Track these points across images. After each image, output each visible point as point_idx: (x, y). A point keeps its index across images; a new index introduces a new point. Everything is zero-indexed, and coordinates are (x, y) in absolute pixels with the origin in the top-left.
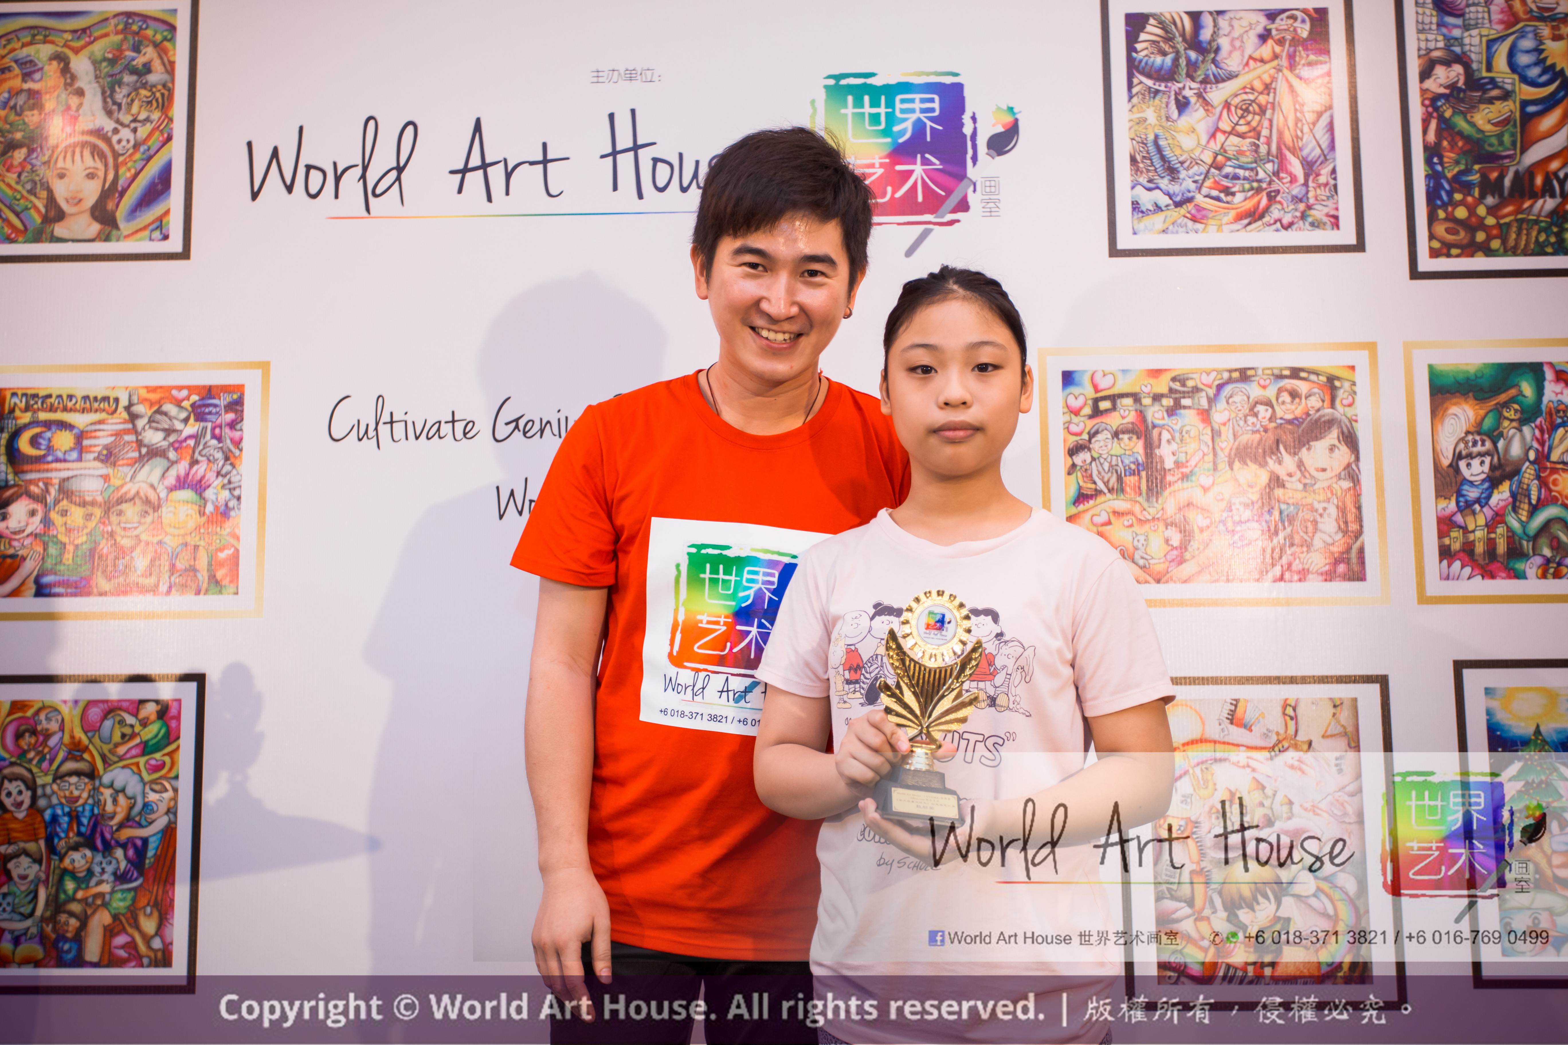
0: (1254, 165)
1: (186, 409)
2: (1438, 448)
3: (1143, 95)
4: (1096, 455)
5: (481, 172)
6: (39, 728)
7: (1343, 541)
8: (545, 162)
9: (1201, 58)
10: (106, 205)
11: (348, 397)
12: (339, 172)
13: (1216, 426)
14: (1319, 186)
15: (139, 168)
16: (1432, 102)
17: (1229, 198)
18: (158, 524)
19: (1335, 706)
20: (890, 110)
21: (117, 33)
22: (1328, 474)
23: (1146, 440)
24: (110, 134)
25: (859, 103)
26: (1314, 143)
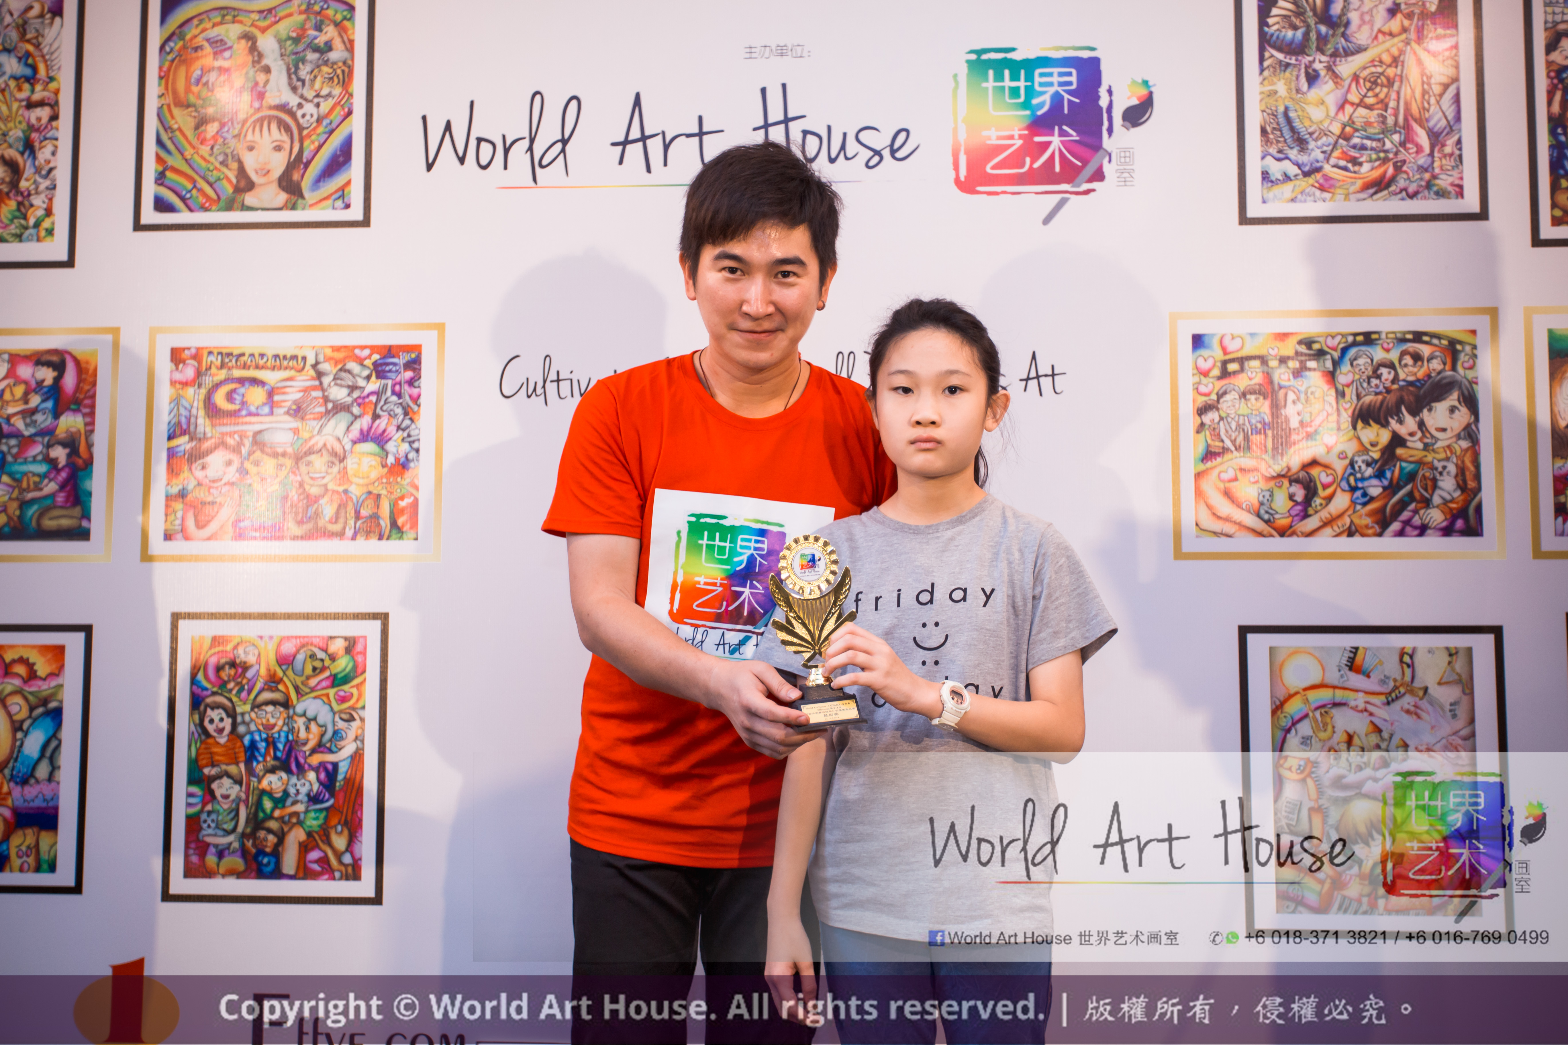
0: (1381, 136)
1: (368, 368)
2: (1556, 410)
3: (1274, 68)
4: (1223, 415)
5: (640, 144)
6: (238, 661)
7: (1461, 498)
8: (701, 134)
9: (1331, 32)
10: (291, 176)
11: (517, 356)
12: (508, 144)
13: (1340, 387)
14: (1445, 156)
15: (322, 142)
16: (1557, 73)
17: (1356, 168)
18: (344, 473)
19: (1451, 655)
20: (1029, 84)
21: (301, 13)
22: (1449, 434)
23: (1272, 401)
24: (295, 109)
25: (999, 77)
26: (1440, 114)
